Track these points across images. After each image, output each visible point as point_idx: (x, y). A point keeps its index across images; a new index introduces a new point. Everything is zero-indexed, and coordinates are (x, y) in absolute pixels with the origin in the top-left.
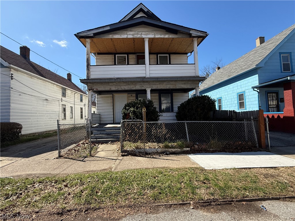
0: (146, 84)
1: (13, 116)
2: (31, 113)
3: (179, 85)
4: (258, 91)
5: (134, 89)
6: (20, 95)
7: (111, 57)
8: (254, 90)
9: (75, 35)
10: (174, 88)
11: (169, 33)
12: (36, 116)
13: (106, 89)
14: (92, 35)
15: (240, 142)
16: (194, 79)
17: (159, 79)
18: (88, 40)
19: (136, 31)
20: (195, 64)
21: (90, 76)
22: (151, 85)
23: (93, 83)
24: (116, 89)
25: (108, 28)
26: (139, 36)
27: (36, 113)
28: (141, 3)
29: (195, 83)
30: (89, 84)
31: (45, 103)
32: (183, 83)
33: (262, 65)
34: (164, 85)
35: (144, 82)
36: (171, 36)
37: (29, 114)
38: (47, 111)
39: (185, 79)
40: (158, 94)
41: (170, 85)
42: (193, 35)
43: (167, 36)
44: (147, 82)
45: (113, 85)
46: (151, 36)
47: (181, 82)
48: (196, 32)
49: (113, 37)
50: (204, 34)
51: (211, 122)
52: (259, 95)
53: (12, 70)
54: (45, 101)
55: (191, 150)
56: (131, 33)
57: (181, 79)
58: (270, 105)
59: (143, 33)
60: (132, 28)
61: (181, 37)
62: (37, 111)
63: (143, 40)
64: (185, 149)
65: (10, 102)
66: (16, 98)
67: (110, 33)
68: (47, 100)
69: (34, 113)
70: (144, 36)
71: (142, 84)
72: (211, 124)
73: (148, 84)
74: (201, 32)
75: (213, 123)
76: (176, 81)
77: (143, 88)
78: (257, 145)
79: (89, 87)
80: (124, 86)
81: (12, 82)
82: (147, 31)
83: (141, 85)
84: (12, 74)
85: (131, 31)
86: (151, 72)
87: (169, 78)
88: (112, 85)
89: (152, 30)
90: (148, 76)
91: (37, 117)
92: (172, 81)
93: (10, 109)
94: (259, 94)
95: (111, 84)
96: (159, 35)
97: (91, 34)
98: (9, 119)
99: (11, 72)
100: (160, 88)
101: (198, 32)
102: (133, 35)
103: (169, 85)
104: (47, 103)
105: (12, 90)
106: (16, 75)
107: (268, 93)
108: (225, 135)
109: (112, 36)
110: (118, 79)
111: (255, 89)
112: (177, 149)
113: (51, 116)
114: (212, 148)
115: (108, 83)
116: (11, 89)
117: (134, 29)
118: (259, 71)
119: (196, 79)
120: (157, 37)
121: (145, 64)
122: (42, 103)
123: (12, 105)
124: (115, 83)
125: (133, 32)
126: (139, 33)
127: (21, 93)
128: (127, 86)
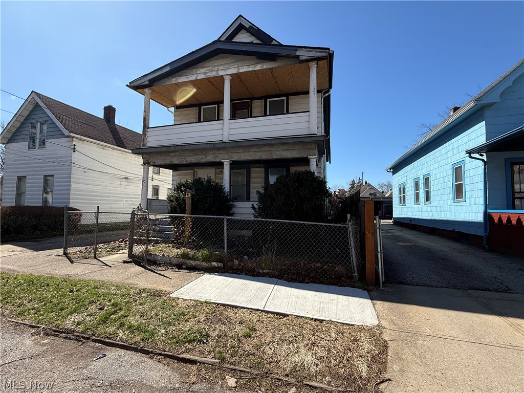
0: (221, 152)
1: (73, 199)
2: (102, 196)
3: (278, 153)
4: (483, 160)
5: (204, 161)
6: (85, 172)
7: (194, 110)
8: (471, 157)
9: (127, 85)
10: (269, 157)
11: (262, 61)
12: (108, 200)
13: (166, 162)
14: (147, 83)
15: (319, 265)
16: (306, 140)
17: (239, 144)
18: (146, 90)
19: (210, 66)
20: (309, 111)
21: (146, 143)
22: (229, 154)
23: (149, 154)
24: (179, 161)
25: (168, 69)
26: (213, 74)
27: (109, 197)
28: (240, 16)
29: (307, 147)
30: (145, 156)
31: (124, 182)
32: (284, 148)
33: (494, 98)
34: (250, 153)
35: (219, 149)
36: (266, 66)
37: (97, 198)
38: (126, 194)
39: (285, 141)
40: (263, 169)
41: (262, 153)
42: (302, 58)
43: (258, 67)
44: (223, 148)
45: (175, 156)
46: (233, 71)
47: (281, 147)
48: (308, 51)
49: (176, 82)
50: (323, 52)
51: (268, 221)
52: (485, 168)
53: (75, 139)
54: (124, 180)
55: (224, 268)
56: (203, 70)
57: (277, 142)
58: (517, 192)
59: (221, 68)
60: (204, 62)
61: (283, 64)
62: (110, 193)
63: (221, 79)
64: (215, 264)
65: (70, 182)
66: (79, 176)
67: (173, 76)
68: (128, 178)
69: (105, 196)
70: (221, 73)
71: (216, 153)
72: (268, 225)
73: (225, 152)
74: (316, 50)
75: (274, 223)
76: (271, 145)
77: (217, 160)
78: (356, 274)
79: (145, 160)
80: (190, 157)
81: (75, 155)
82: (227, 64)
83: (214, 154)
84: (75, 145)
85: (203, 67)
86: (232, 132)
87: (256, 142)
88: (173, 156)
89: (234, 60)
90: (226, 139)
91: (109, 202)
92: (265, 145)
93: (70, 190)
94: (485, 165)
95: (172, 154)
96: (246, 67)
97: (145, 81)
98: (69, 203)
99: (74, 143)
100: (245, 159)
101: (311, 51)
102: (205, 73)
103: (259, 153)
104: (126, 183)
105: (75, 165)
106: (79, 145)
107: (513, 164)
108: (292, 247)
109: (175, 80)
110: (179, 147)
111: (473, 155)
112: (199, 262)
113: (133, 201)
114: (262, 269)
115: (170, 152)
116: (73, 165)
117: (206, 64)
118: (488, 113)
119: (309, 140)
120: (241, 71)
121: (223, 120)
122: (119, 183)
123: (73, 185)
124: (177, 153)
125: (206, 69)
126: (214, 69)
127: (86, 170)
128: (194, 157)
